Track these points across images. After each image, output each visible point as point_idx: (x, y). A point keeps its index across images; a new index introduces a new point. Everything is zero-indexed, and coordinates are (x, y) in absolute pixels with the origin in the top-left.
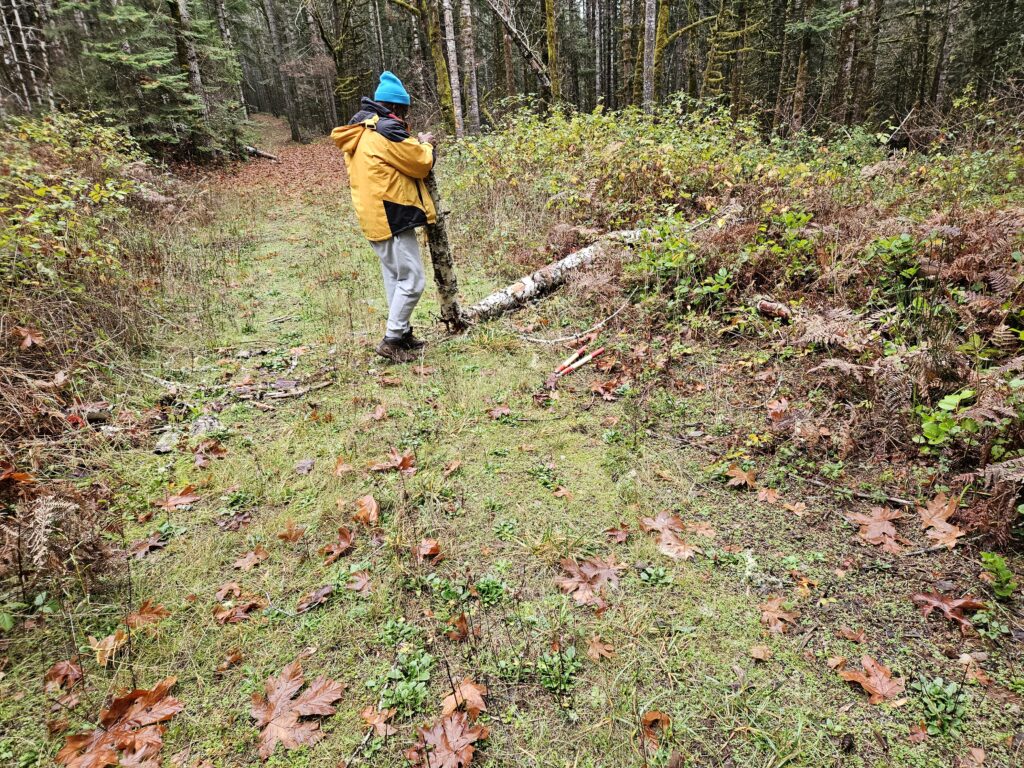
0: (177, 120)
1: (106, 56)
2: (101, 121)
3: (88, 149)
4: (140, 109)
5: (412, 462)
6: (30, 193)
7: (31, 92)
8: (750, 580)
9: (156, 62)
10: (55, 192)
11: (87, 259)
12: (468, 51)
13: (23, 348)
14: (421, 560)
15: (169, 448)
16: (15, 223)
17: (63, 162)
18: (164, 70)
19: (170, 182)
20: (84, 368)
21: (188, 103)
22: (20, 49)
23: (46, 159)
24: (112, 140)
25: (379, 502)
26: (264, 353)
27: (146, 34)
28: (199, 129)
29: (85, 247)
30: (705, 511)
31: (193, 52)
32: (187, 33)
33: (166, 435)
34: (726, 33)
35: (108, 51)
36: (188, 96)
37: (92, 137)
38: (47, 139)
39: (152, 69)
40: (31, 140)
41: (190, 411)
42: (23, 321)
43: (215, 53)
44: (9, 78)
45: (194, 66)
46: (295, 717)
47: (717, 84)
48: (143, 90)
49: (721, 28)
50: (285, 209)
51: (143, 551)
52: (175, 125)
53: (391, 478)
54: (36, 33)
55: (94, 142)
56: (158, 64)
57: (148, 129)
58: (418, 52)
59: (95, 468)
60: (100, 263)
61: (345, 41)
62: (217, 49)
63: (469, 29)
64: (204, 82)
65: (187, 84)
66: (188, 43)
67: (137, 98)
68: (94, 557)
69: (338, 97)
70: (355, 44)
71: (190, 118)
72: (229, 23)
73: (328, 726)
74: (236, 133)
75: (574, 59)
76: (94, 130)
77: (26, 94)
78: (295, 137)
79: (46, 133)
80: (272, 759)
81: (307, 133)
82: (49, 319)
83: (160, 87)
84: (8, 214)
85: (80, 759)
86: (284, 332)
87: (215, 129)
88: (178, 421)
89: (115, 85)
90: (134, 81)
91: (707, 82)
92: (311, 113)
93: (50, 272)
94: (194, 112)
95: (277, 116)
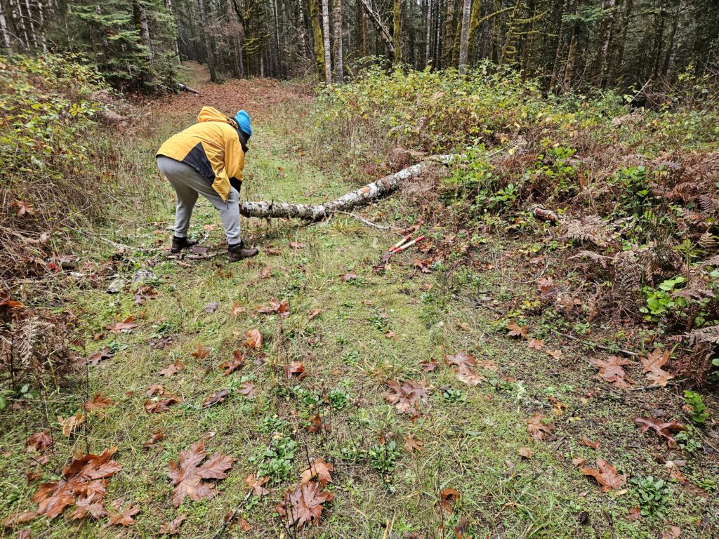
0: (131, 63)
1: (84, 15)
2: (79, 60)
3: (69, 80)
4: (106, 54)
5: (286, 308)
6: (29, 107)
7: (30, 38)
8: (521, 402)
10: (46, 107)
11: (66, 156)
12: (337, 24)
13: (19, 215)
14: (290, 376)
15: (117, 290)
16: (17, 128)
17: (51, 88)
18: (124, 27)
19: (124, 106)
20: (61, 231)
21: (140, 51)
22: (24, 7)
23: (39, 85)
24: (86, 74)
25: (263, 334)
28: (147, 70)
29: (64, 148)
30: (490, 352)
31: (144, 15)
33: (115, 281)
34: (520, 20)
35: (86, 12)
36: (140, 46)
37: (72, 72)
38: (41, 71)
39: (115, 26)
40: (29, 71)
41: (133, 265)
42: (20, 196)
43: (160, 17)
44: (15, 28)
45: (145, 25)
46: (199, 479)
47: (512, 55)
48: (108, 40)
49: (517, 16)
51: (97, 359)
52: (130, 66)
53: (271, 318)
55: (73, 75)
56: (120, 22)
57: (110, 68)
58: (302, 23)
59: (65, 301)
60: (74, 159)
61: (251, 13)
62: (161, 14)
63: (339, 8)
64: (151, 37)
65: (139, 38)
66: (141, 9)
67: (104, 46)
68: (64, 362)
69: (244, 52)
70: (258, 15)
71: (140, 61)
73: (221, 487)
74: (172, 73)
75: (412, 33)
76: (73, 66)
77: (27, 39)
78: (213, 79)
79: (40, 67)
80: (182, 507)
81: (221, 76)
82: (38, 196)
83: (120, 39)
84: (12, 121)
85: (49, 500)
86: (200, 214)
87: (157, 71)
88: (124, 272)
89: (89, 36)
90: (102, 34)
91: (505, 54)
92: (225, 62)
93: (40, 163)
94: (143, 58)
95: (201, 63)
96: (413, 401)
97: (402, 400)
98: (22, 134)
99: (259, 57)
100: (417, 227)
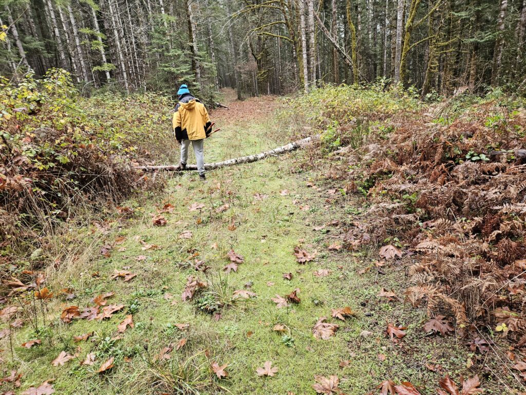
1: (166, 69)
2: (164, 95)
3: (158, 105)
7: (138, 83)
12: (312, 58)
18: (187, 73)
21: (195, 86)
22: (136, 67)
24: (166, 102)
27: (181, 59)
31: (198, 65)
32: (196, 58)
34: (440, 43)
35: (167, 67)
36: (195, 83)
37: (160, 101)
38: (145, 102)
39: (182, 73)
40: (140, 102)
43: (206, 65)
44: (131, 78)
45: (198, 71)
47: (435, 67)
48: (178, 81)
49: (438, 41)
50: (226, 127)
54: (142, 61)
56: (184, 71)
58: (295, 58)
61: (262, 55)
62: (207, 63)
63: (313, 48)
64: (201, 77)
65: (194, 78)
66: (196, 61)
67: (176, 85)
69: (258, 79)
70: (267, 56)
71: (195, 92)
72: (214, 50)
74: (212, 97)
76: (161, 98)
77: (136, 84)
78: (239, 98)
79: (145, 99)
81: (244, 96)
83: (184, 80)
87: (204, 96)
89: (168, 80)
90: (175, 78)
91: (430, 66)
92: (247, 87)
94: (196, 89)
95: (233, 88)
99: (267, 82)
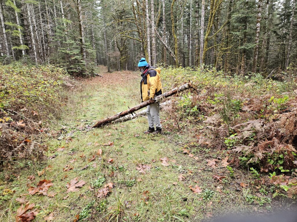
0: (78, 66)
1: (63, 51)
2: (60, 67)
3: (56, 73)
4: (70, 63)
5: (113, 144)
6: (40, 82)
7: (44, 59)
8: (179, 171)
9: (75, 53)
10: (46, 82)
11: (50, 97)
12: (153, 51)
13: (33, 115)
14: (109, 162)
15: (61, 139)
16: (36, 89)
17: (49, 76)
18: (77, 55)
19: (74, 81)
20: (46, 121)
21: (82, 62)
22: (43, 49)
23: (45, 75)
24: (61, 71)
25: (103, 151)
26: (87, 121)
27: (73, 46)
28: (84, 69)
29: (50, 95)
31: (84, 50)
32: (83, 46)
33: (61, 136)
34: (223, 48)
35: (64, 50)
36: (82, 61)
37: (57, 70)
38: (46, 70)
39: (74, 54)
40: (42, 70)
41: (67, 132)
42: (34, 110)
43: (90, 51)
44: (40, 55)
45: (85, 54)
46: (75, 187)
47: (221, 61)
48: (71, 59)
50: (102, 89)
51: (51, 158)
52: (78, 68)
53: (108, 147)
54: (48, 45)
55: (57, 71)
56: (76, 53)
57: (71, 68)
58: (142, 51)
59: (44, 142)
60: (53, 98)
61: (123, 48)
62: (91, 50)
63: (154, 46)
64: (86, 57)
65: (82, 58)
66: (83, 48)
67: (69, 61)
68: (40, 157)
69: (120, 61)
70: (126, 49)
71: (82, 66)
72: (95, 43)
73: (81, 189)
74: (93, 70)
75: (183, 53)
76: (58, 69)
77: (43, 59)
78: (109, 71)
79: (46, 69)
80: (69, 194)
81: (112, 70)
82: (40, 109)
83: (75, 59)
84: (35, 87)
85: (32, 191)
86: (93, 117)
87: (88, 69)
88: (64, 134)
89: (64, 58)
90: (69, 57)
91: (218, 60)
92: (114, 65)
93: (42, 100)
94: (83, 65)
95: (105, 66)
96: (145, 170)
97: (142, 169)
98: (37, 91)
99: (126, 63)
100: (166, 121)
